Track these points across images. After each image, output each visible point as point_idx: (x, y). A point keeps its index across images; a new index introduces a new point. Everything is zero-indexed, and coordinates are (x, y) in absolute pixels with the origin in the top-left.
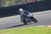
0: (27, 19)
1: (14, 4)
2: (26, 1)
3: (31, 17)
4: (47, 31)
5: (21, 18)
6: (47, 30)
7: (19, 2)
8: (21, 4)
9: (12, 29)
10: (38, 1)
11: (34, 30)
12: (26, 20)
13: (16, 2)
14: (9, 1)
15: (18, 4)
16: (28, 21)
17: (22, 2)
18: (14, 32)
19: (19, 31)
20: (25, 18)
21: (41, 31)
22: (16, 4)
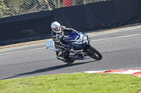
0: (72, 50)
1: (17, 10)
2: (51, 3)
3: (83, 45)
4: (111, 86)
5: (56, 47)
6: (109, 83)
7: (32, 5)
8: (38, 11)
9: (13, 81)
10: (85, 3)
11: (74, 81)
12: (71, 54)
13: (24, 6)
14: (5, 3)
15: (30, 11)
16: (76, 55)
17: (39, 6)
18: (18, 89)
19: (33, 85)
20: (67, 47)
21: (94, 85)
22: (25, 13)
